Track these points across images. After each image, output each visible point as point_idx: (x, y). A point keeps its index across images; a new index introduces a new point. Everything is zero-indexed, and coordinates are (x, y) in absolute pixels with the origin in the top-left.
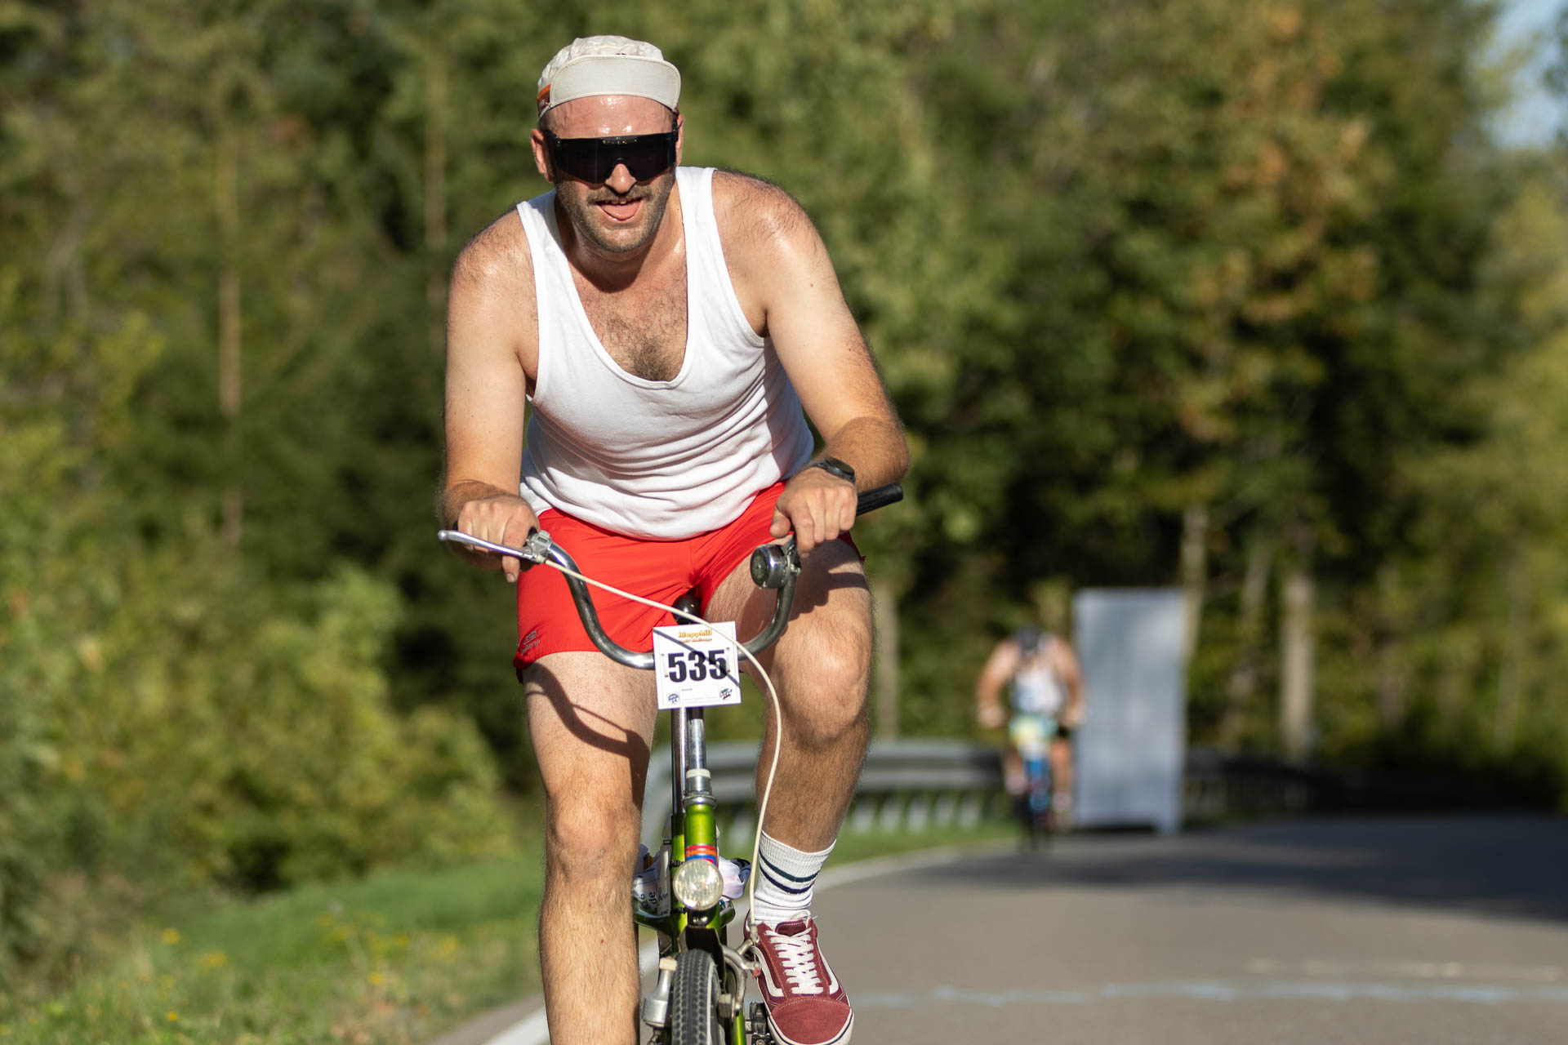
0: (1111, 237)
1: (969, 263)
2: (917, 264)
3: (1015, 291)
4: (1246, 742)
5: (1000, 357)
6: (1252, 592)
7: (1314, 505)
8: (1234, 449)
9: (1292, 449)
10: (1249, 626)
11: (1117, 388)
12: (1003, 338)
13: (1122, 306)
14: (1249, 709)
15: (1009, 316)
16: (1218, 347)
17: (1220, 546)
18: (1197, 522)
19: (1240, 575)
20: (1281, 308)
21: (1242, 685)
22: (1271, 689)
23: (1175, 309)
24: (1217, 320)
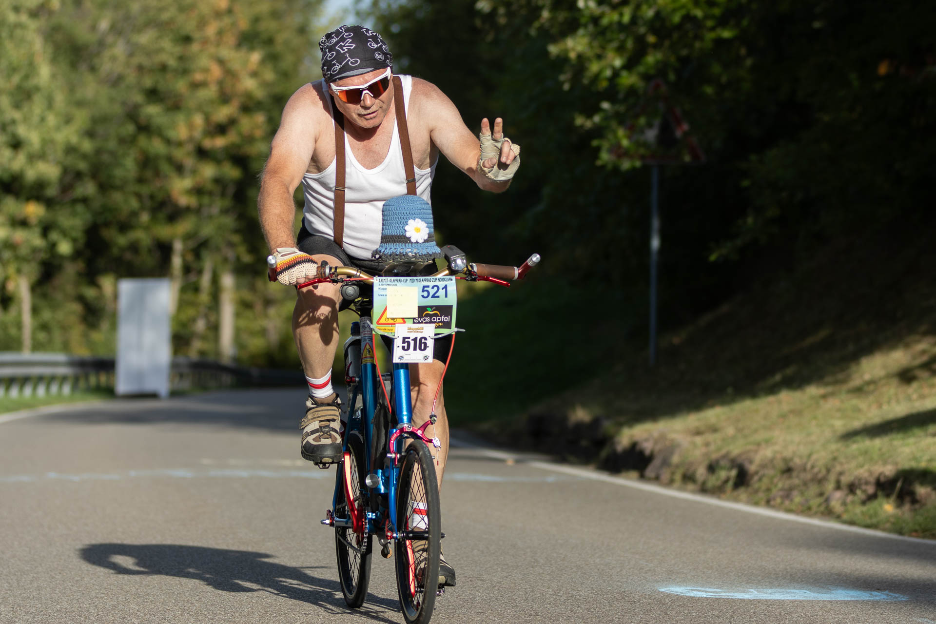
0: (136, 107)
1: (68, 120)
2: (43, 119)
3: (90, 134)
4: (202, 353)
5: (82, 166)
6: (205, 281)
7: (236, 238)
8: (198, 211)
9: (225, 211)
10: (204, 297)
11: (141, 180)
12: (84, 157)
13: (143, 141)
14: (203, 338)
15: (87, 146)
16: (189, 162)
17: (190, 258)
18: (178, 246)
19: (200, 272)
20: (220, 142)
21: (200, 325)
22: (215, 328)
23: (168, 142)
24: (190, 148)
